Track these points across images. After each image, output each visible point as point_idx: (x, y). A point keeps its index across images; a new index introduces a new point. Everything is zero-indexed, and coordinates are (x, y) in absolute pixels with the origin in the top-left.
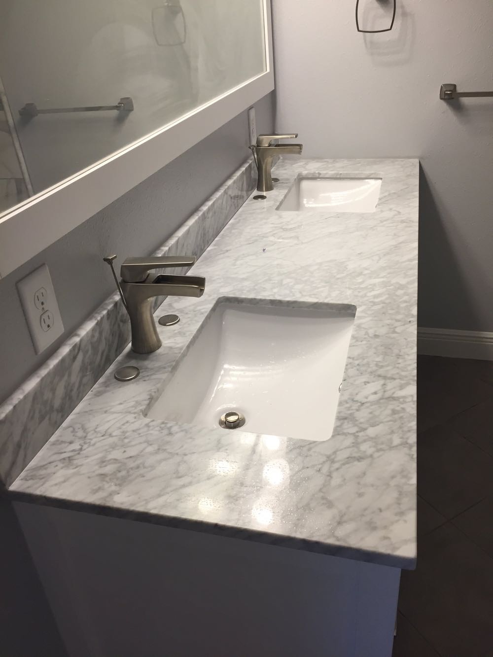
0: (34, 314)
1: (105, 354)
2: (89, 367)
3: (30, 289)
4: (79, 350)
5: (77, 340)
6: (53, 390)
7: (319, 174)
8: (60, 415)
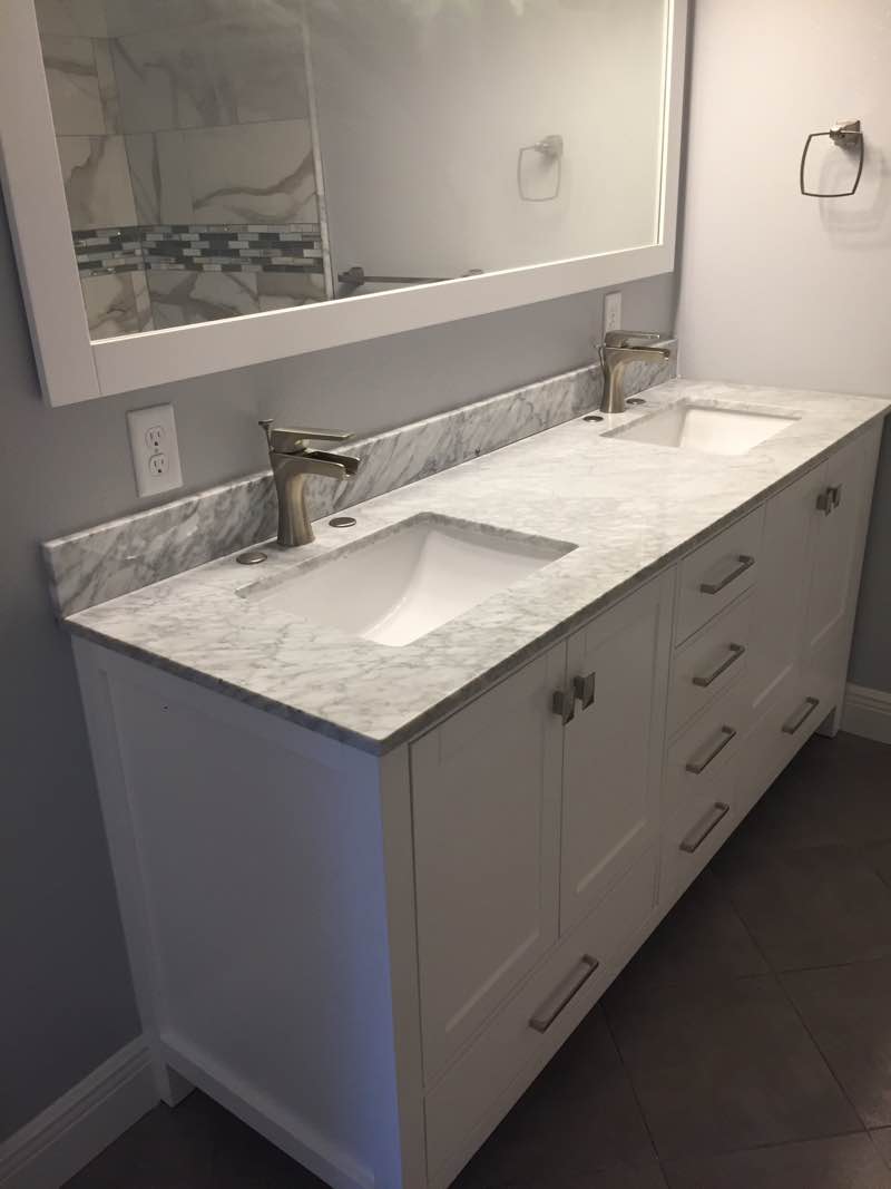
0: (143, 452)
1: (235, 533)
2: (206, 538)
3: (143, 424)
4: (195, 510)
5: (195, 499)
6: (148, 540)
7: (716, 402)
8: (152, 572)
